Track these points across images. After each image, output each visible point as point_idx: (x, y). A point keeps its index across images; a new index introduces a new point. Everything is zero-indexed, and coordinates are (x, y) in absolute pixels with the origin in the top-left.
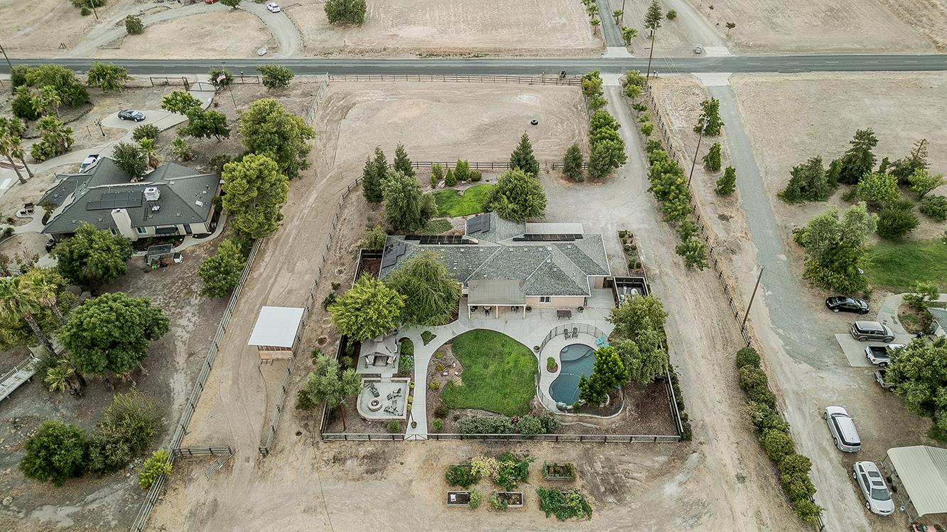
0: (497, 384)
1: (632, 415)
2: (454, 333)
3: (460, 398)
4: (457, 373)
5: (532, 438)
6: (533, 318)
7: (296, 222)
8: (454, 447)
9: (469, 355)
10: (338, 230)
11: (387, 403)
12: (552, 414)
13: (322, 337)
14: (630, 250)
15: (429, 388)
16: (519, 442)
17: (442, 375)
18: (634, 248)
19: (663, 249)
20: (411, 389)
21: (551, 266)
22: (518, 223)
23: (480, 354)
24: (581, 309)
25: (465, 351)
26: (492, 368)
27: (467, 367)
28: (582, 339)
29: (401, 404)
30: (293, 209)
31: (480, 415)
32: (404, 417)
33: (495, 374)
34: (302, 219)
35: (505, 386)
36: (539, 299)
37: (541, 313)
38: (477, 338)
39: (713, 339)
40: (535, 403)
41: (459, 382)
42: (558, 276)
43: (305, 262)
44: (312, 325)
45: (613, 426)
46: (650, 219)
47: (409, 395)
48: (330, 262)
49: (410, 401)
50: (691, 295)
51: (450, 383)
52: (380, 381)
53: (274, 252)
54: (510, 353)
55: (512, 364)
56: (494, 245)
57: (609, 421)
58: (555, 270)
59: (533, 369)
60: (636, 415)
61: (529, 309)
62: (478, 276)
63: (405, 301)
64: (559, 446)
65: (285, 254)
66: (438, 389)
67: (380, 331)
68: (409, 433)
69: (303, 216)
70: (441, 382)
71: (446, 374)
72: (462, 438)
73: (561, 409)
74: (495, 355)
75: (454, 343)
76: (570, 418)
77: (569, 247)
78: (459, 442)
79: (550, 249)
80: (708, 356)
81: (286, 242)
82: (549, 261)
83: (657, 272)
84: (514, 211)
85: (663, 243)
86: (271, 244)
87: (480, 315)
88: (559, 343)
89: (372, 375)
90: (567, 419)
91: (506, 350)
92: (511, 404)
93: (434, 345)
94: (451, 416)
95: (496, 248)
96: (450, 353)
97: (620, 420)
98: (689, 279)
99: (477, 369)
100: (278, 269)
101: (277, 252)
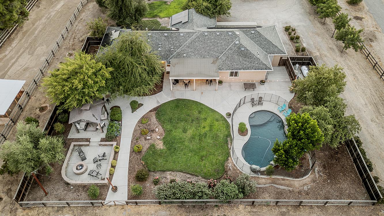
0: (195, 147)
1: (321, 176)
2: (158, 102)
3: (160, 160)
4: (159, 137)
5: (229, 202)
6: (223, 90)
7: (44, 20)
8: (153, 212)
9: (170, 120)
10: (75, 26)
11: (92, 166)
12: (247, 178)
13: (44, 105)
14: (294, 39)
15: (133, 152)
16: (216, 206)
17: (146, 139)
18: (298, 38)
19: (319, 39)
20: (116, 153)
21: (240, 46)
22: (210, 18)
23: (180, 120)
24: (262, 82)
25: (167, 117)
26: (190, 132)
27: (168, 131)
28: (266, 106)
29: (105, 168)
30: (43, 12)
31: (179, 178)
32: (106, 181)
33: (193, 138)
34: (48, 19)
35: (202, 148)
36: (229, 74)
37: (230, 86)
38: (177, 106)
39: (376, 105)
40: (230, 165)
41: (160, 146)
42: (245, 54)
43: (44, 47)
44: (38, 95)
45: (305, 188)
46: (305, 19)
47: (114, 159)
48: (64, 47)
49: (113, 165)
50: (348, 71)
51: (152, 146)
52: (88, 145)
53: (21, 40)
54: (205, 119)
55: (207, 129)
56: (192, 31)
57: (301, 183)
58: (243, 49)
59: (226, 133)
60: (325, 177)
61: (220, 82)
62: (179, 56)
63: (111, 73)
64: (255, 210)
65: (29, 41)
66: (140, 152)
67: (86, 101)
68: (110, 197)
69: (50, 17)
70: (144, 145)
71: (150, 138)
72: (160, 203)
73: (254, 171)
74: (193, 120)
75: (158, 111)
76: (264, 181)
77: (253, 32)
78: (158, 207)
79: (237, 33)
80: (377, 120)
81: (33, 33)
82: (237, 42)
83: (318, 54)
84: (206, 7)
85: (318, 35)
86: (20, 35)
87: (180, 87)
88: (247, 110)
89: (82, 140)
90: (261, 181)
91: (202, 116)
92: (208, 166)
93: (141, 112)
94: (151, 179)
95: (194, 33)
96: (154, 119)
97: (311, 182)
98: (344, 59)
99: (177, 133)
100: (21, 52)
101: (23, 40)
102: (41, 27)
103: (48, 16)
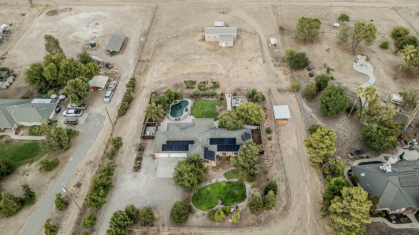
100: (300, 149)
101: (306, 158)
102: (305, 172)
103: (308, 184)
